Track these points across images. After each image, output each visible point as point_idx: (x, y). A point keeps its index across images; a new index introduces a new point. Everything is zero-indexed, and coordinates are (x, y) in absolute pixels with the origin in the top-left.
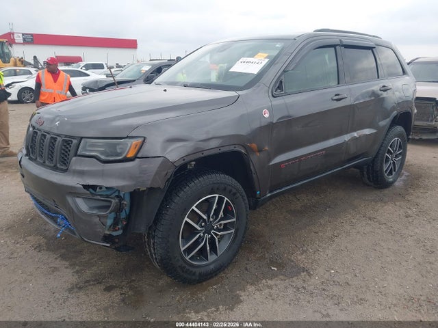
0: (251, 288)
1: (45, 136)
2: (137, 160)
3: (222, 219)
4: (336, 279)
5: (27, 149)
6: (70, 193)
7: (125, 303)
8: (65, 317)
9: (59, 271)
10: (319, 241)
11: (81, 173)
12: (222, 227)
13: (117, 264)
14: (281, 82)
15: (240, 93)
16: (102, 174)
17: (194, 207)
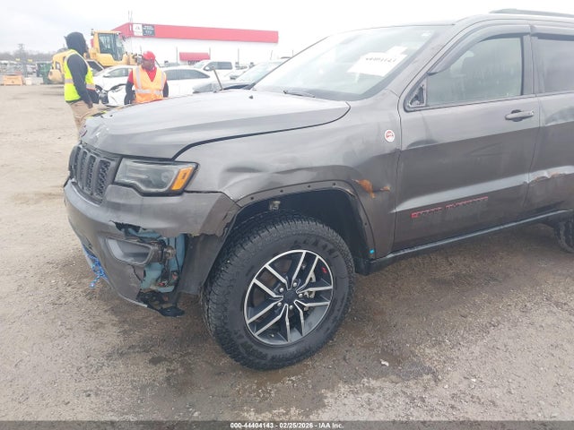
0: (343, 388)
1: (94, 159)
2: (186, 194)
3: (311, 285)
4: (477, 393)
5: (70, 169)
6: (102, 232)
7: (169, 384)
8: (91, 391)
9: (104, 328)
10: (465, 330)
11: (116, 207)
12: (312, 296)
13: (176, 328)
14: (421, 89)
15: (353, 104)
16: (141, 211)
17: (267, 266)
